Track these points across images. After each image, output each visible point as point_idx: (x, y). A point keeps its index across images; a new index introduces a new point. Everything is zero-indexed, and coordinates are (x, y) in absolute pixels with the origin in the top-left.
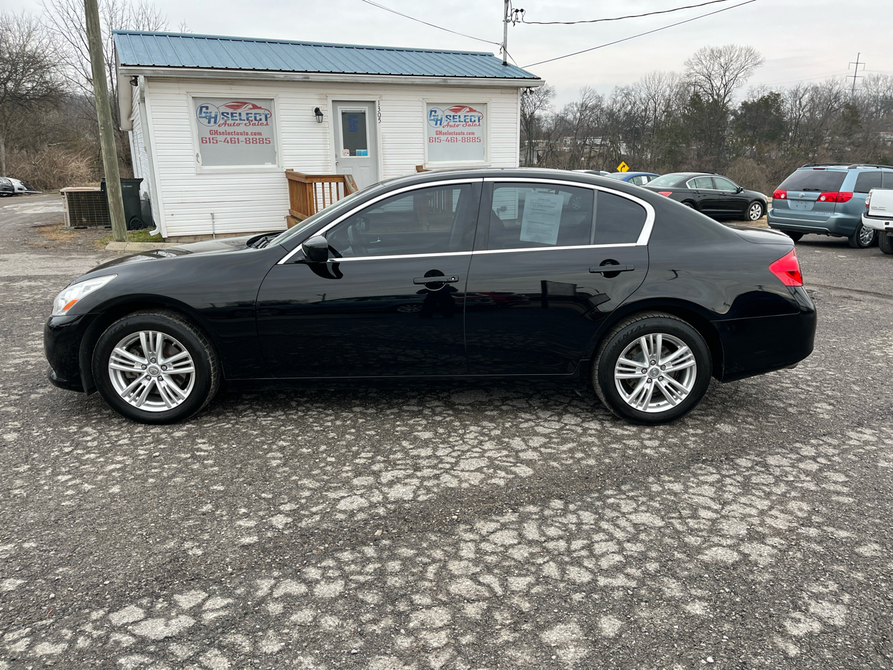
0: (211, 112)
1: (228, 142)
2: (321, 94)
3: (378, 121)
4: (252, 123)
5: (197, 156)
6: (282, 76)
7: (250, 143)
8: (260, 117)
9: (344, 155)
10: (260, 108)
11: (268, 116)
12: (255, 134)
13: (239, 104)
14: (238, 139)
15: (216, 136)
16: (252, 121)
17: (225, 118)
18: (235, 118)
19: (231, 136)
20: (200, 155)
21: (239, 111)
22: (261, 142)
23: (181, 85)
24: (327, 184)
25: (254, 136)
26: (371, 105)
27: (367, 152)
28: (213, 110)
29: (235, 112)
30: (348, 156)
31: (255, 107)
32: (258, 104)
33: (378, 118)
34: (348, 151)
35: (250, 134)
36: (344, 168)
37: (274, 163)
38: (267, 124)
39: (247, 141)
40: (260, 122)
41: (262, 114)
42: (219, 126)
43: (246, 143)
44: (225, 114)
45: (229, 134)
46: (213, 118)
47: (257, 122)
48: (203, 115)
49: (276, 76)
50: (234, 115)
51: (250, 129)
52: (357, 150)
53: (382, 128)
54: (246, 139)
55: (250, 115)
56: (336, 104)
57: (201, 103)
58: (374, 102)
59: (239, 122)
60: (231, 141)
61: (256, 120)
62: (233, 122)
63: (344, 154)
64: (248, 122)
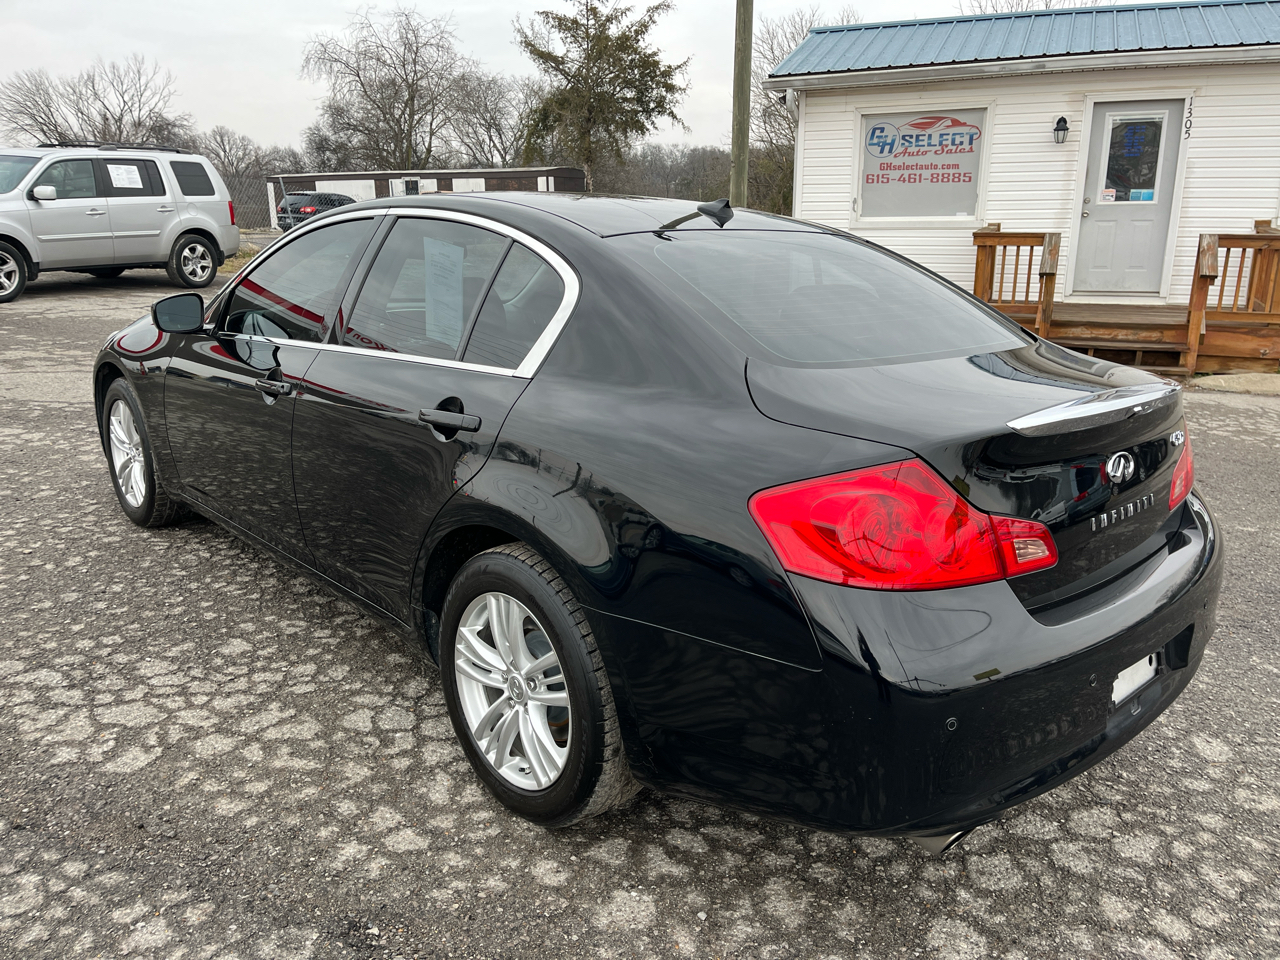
0: (886, 136)
1: (904, 181)
2: (1076, 93)
3: (1184, 135)
4: (946, 150)
5: (855, 201)
6: (996, 69)
7: (938, 181)
8: (962, 139)
9: (1104, 199)
10: (964, 124)
11: (975, 137)
12: (949, 167)
13: (931, 120)
14: (920, 175)
15: (888, 172)
16: (947, 146)
17: (907, 144)
18: (921, 143)
19: (911, 171)
20: (860, 201)
21: (929, 131)
22: (956, 180)
23: (850, 98)
24: (1024, 250)
25: (946, 171)
26: (1175, 107)
27: (1153, 194)
28: (890, 133)
29: (923, 133)
30: (1112, 202)
31: (956, 123)
32: (961, 118)
33: (1184, 129)
34: (1113, 192)
35: (940, 166)
36: (1100, 224)
37: (971, 212)
38: (971, 150)
39: (934, 179)
40: (960, 147)
41: (966, 133)
42: (895, 156)
43: (932, 181)
44: (907, 138)
45: (908, 167)
46: (888, 144)
47: (954, 148)
48: (875, 141)
49: (986, 69)
50: (921, 138)
51: (941, 160)
52: (1132, 191)
53: (1190, 149)
54: (932, 175)
55: (945, 137)
56: (1101, 109)
57: (874, 123)
58: (1184, 100)
59: (926, 148)
60: (910, 178)
61: (953, 143)
62: (918, 149)
63: (1105, 196)
64: (940, 148)
